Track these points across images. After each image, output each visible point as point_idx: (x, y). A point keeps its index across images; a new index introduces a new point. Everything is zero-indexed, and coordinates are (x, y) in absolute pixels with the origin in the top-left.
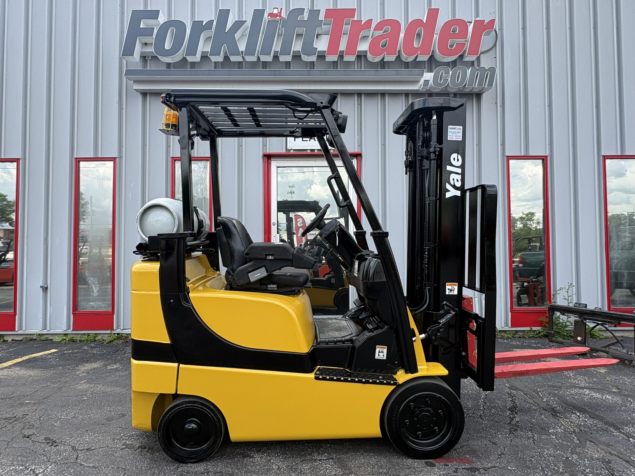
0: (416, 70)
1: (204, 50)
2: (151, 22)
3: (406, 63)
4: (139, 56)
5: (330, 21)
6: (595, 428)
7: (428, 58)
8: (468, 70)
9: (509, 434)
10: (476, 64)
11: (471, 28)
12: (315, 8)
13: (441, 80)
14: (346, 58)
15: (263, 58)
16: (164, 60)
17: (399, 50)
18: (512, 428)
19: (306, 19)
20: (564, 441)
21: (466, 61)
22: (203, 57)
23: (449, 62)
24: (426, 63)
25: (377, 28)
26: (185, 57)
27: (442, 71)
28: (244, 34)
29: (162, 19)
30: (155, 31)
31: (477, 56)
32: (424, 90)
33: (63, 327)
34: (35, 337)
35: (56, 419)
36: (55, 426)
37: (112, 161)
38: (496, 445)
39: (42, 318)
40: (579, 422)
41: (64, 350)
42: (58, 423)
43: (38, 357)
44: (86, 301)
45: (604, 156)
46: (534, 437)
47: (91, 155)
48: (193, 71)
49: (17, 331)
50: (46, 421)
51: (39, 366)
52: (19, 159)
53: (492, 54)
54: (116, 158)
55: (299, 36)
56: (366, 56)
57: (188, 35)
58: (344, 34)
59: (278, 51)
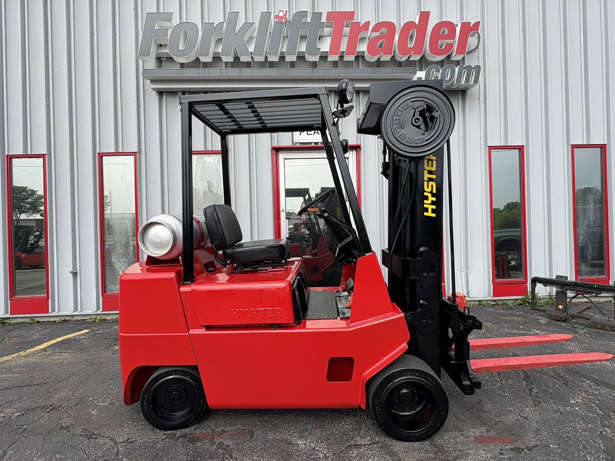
0: (409, 70)
1: (215, 51)
3: (400, 63)
4: (155, 58)
5: (331, 23)
7: (420, 57)
9: (535, 407)
10: (462, 63)
13: (432, 78)
14: (347, 58)
15: (271, 59)
16: (178, 61)
17: (394, 50)
19: (309, 20)
20: (589, 413)
22: (213, 58)
23: (437, 62)
24: (417, 63)
25: (374, 30)
26: (198, 57)
27: (432, 69)
28: (253, 35)
30: (170, 33)
31: (464, 55)
33: (94, 308)
34: (68, 318)
35: (93, 406)
36: (93, 415)
37: (133, 155)
38: (528, 419)
39: (73, 300)
40: (592, 390)
41: (95, 331)
42: (95, 411)
43: (71, 338)
44: (114, 284)
45: (572, 145)
46: (559, 409)
47: (113, 151)
48: (206, 70)
49: (51, 313)
50: (83, 408)
51: (73, 348)
52: (45, 154)
53: (475, 54)
54: (137, 152)
55: (303, 38)
56: (364, 56)
57: (200, 36)
58: (344, 36)
59: (284, 51)
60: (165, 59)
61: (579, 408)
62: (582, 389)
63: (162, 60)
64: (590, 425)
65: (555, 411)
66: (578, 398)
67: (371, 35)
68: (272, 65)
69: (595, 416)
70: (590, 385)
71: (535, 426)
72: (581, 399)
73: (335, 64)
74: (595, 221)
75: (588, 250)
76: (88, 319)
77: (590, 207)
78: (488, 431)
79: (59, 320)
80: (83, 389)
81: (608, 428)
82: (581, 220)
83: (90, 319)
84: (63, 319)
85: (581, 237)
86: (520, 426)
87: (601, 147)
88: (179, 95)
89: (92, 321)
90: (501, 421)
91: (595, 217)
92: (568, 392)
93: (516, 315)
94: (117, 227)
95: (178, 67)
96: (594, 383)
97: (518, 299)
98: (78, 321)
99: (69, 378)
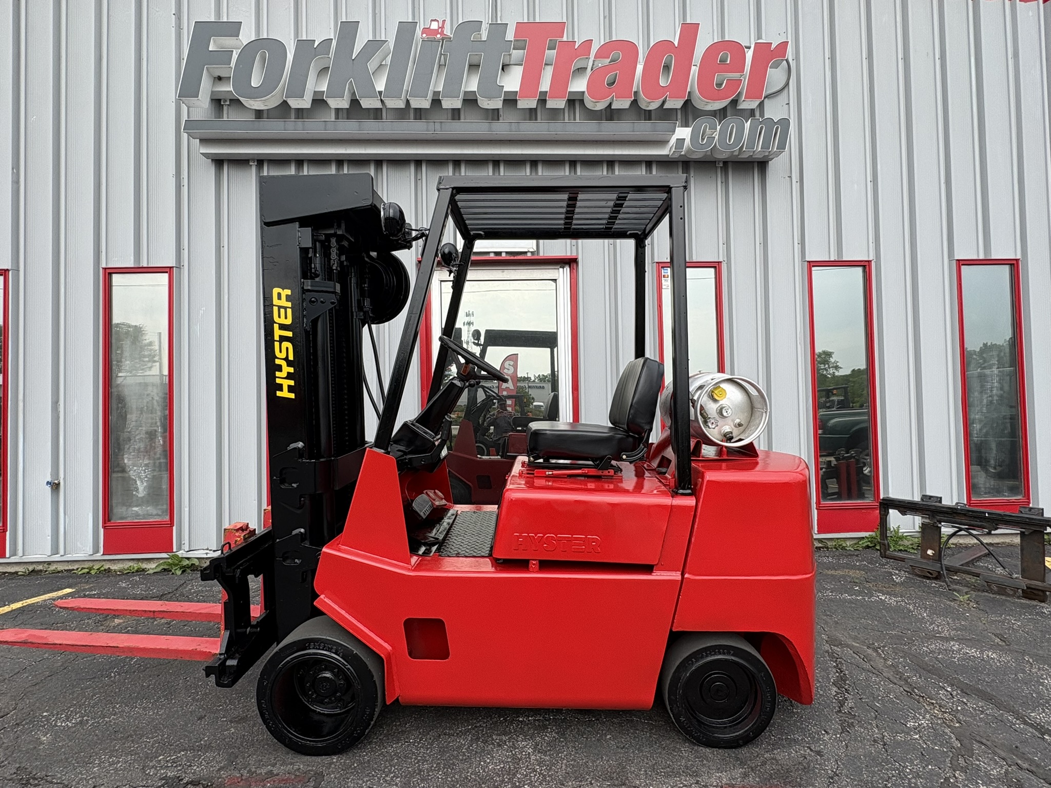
0: (663, 125)
1: (316, 90)
2: (228, 42)
3: (647, 113)
4: (209, 99)
5: (523, 42)
6: (982, 716)
7: (683, 102)
8: (746, 122)
9: (841, 733)
10: (757, 114)
11: (749, 55)
12: (499, 22)
13: (703, 139)
14: (551, 104)
15: (415, 103)
16: (251, 105)
17: (636, 90)
18: (845, 720)
19: (484, 38)
20: (936, 744)
21: (742, 109)
22: (315, 101)
23: (715, 111)
24: (679, 113)
25: (599, 55)
26: (285, 99)
27: (704, 124)
28: (384, 63)
29: (247, 36)
30: (235, 56)
31: (761, 100)
32: (676, 155)
33: (88, 549)
34: (40, 567)
35: (46, 726)
36: (42, 743)
37: (167, 272)
38: (821, 756)
39: (50, 535)
40: (953, 704)
41: (85, 590)
42: (48, 736)
43: (37, 603)
44: (126, 506)
45: (958, 260)
46: (883, 738)
47: (130, 264)
48: (300, 123)
49: (9, 558)
50: (27, 732)
51: (36, 621)
52: (8, 270)
53: (782, 98)
54: (173, 267)
55: (474, 67)
56: (582, 101)
57: (289, 62)
58: (546, 64)
59: (439, 90)
60: (228, 103)
61: (920, 737)
62: (935, 702)
63: (222, 103)
64: (930, 767)
65: (875, 741)
66: (924, 718)
67: (596, 63)
68: (419, 114)
69: (945, 750)
70: (951, 694)
71: (832, 767)
72: (928, 720)
73: (532, 114)
74: (1001, 396)
75: (991, 449)
76: (77, 569)
77: (992, 371)
78: (745, 775)
79: (24, 570)
80: (36, 696)
81: (961, 772)
82: (976, 394)
83: (82, 569)
84: (31, 568)
85: (977, 426)
86: (805, 768)
87: (1011, 264)
88: (251, 165)
89: (84, 573)
90: (773, 759)
91: (1002, 389)
92: (909, 707)
93: (854, 567)
94: (133, 403)
95: (251, 117)
96: (959, 692)
97: (863, 538)
98: (59, 572)
99: (15, 677)
